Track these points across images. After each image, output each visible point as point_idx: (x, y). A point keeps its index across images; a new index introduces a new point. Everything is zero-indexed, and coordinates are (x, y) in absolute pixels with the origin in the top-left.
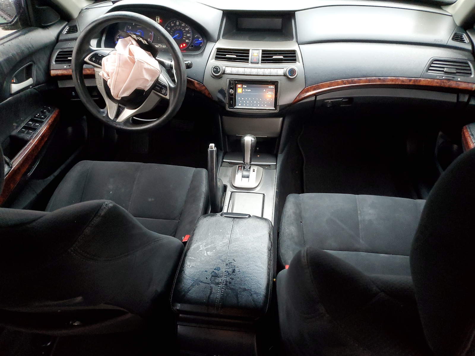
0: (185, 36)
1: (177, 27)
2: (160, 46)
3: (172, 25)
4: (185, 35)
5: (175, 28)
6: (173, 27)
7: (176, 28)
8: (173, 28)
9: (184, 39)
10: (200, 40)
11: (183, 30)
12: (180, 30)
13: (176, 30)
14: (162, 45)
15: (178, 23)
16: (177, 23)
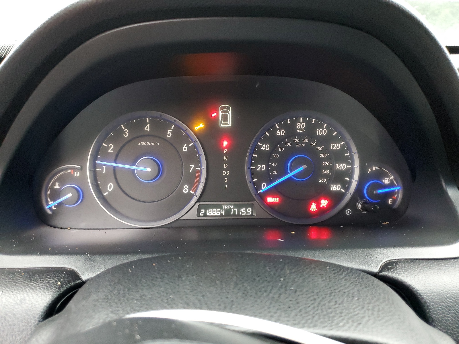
0: (326, 172)
1: (297, 141)
2: (228, 211)
3: (278, 133)
4: (326, 168)
5: (288, 144)
6: (281, 141)
7: (294, 144)
8: (283, 146)
9: (321, 180)
10: (386, 181)
11: (319, 149)
12: (309, 150)
13: (293, 151)
14: (235, 206)
15: (301, 126)
16: (299, 124)
